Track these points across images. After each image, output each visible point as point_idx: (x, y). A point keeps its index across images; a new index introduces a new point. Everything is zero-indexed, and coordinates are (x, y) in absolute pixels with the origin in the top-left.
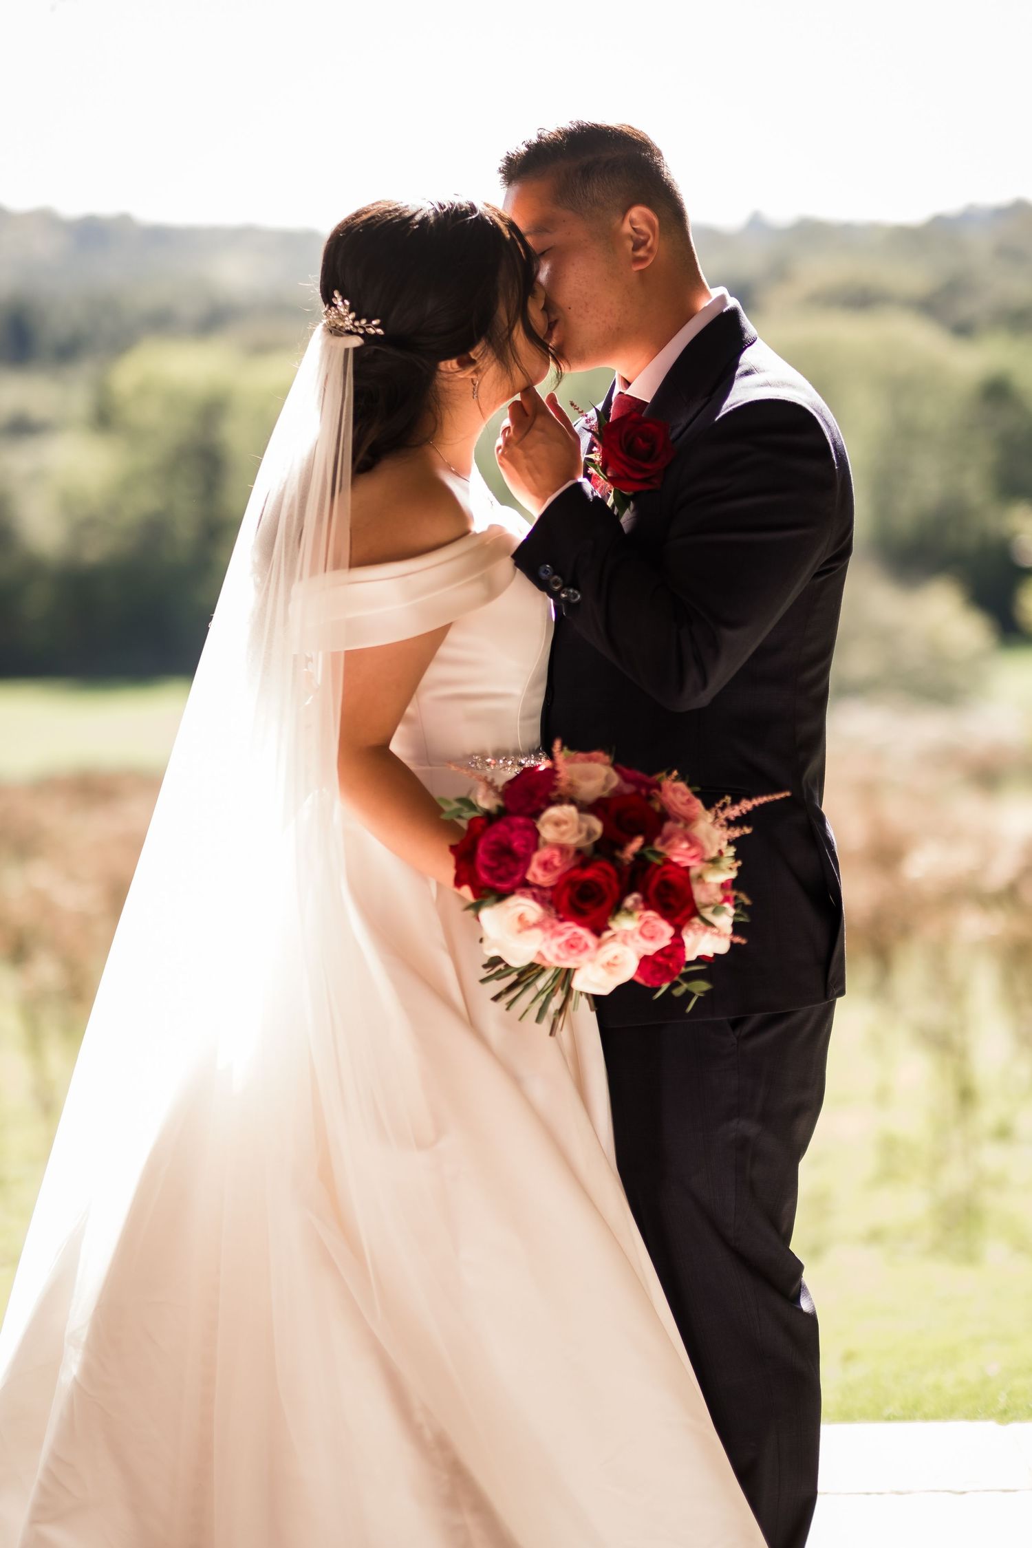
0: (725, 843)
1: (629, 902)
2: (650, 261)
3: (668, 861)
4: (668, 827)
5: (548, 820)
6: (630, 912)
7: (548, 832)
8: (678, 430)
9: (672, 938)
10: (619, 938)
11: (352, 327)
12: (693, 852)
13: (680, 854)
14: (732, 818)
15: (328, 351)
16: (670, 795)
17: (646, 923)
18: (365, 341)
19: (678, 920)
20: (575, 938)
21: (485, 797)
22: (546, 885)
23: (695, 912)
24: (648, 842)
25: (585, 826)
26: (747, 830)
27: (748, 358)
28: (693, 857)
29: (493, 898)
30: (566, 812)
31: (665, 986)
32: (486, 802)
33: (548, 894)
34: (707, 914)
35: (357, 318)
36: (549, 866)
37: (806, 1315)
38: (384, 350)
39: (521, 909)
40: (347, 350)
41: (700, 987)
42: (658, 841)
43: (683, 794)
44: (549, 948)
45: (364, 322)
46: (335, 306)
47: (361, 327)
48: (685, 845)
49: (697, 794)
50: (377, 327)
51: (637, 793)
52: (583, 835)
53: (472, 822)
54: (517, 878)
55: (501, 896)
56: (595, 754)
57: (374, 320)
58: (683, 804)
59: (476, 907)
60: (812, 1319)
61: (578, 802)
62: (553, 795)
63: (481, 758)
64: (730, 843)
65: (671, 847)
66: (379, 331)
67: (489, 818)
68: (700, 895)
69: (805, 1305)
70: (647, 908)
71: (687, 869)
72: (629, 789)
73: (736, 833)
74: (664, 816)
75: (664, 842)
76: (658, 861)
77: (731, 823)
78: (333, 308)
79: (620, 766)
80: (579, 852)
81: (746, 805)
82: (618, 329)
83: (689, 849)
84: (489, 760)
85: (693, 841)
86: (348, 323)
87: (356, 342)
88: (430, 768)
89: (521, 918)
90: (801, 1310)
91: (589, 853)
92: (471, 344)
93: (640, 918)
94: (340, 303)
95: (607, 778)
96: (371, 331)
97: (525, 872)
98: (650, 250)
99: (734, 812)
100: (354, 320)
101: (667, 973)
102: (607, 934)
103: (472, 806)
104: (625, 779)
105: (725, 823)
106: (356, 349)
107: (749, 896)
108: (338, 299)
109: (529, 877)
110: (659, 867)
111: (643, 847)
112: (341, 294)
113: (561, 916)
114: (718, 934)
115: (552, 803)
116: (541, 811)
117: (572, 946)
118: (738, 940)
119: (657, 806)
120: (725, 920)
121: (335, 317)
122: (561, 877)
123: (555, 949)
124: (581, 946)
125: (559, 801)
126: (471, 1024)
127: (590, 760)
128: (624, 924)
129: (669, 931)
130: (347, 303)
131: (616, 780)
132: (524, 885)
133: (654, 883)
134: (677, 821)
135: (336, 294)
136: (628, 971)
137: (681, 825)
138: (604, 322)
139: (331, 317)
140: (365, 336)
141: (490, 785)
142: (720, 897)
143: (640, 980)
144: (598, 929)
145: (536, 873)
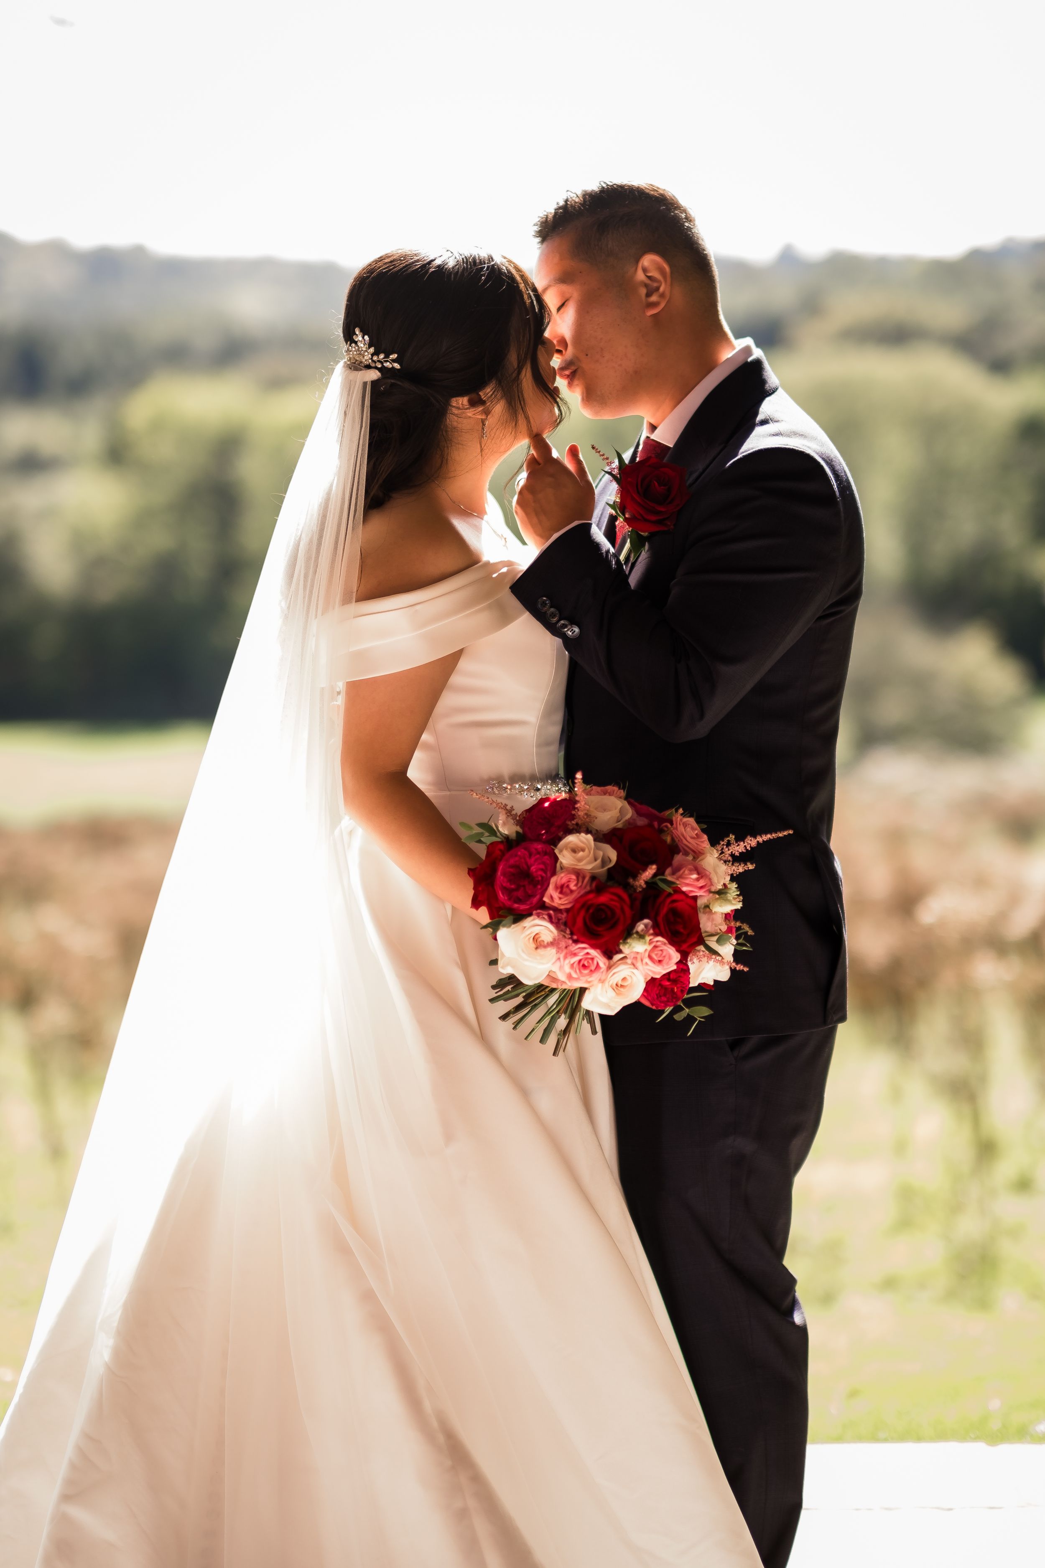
0: (728, 878)
1: (640, 927)
2: (662, 305)
3: (678, 891)
4: (678, 859)
5: (566, 847)
6: (641, 936)
7: (565, 859)
8: (695, 476)
9: (677, 963)
10: (629, 961)
11: (370, 361)
12: (701, 883)
13: (689, 884)
14: (737, 854)
15: (348, 387)
16: (681, 828)
17: (655, 947)
18: (382, 375)
19: (684, 947)
20: (586, 959)
21: (504, 824)
22: (562, 907)
23: (701, 941)
24: (660, 872)
25: (601, 854)
26: (751, 867)
27: (767, 408)
28: (701, 888)
29: (510, 918)
30: (583, 839)
31: (668, 1010)
32: (506, 828)
33: (564, 916)
34: (712, 943)
35: (376, 353)
36: (565, 890)
37: (798, 1327)
38: (399, 383)
39: (536, 930)
40: (365, 384)
41: (702, 1012)
42: (668, 871)
43: (693, 829)
44: (561, 968)
45: (382, 356)
46: (356, 343)
47: (379, 361)
48: (695, 876)
49: (703, 831)
50: (394, 361)
51: (650, 825)
52: (599, 861)
53: (491, 847)
54: (535, 900)
55: (519, 917)
56: (610, 788)
57: (392, 354)
58: (692, 838)
59: (495, 925)
60: (803, 1331)
61: (594, 832)
62: (571, 824)
63: (498, 783)
64: (733, 878)
65: (681, 877)
66: (397, 366)
67: (508, 842)
68: (706, 924)
69: (797, 1319)
70: (656, 934)
71: (695, 898)
72: (642, 822)
73: (740, 869)
74: (675, 849)
75: (673, 873)
76: (670, 890)
77: (736, 859)
78: (353, 345)
79: (632, 801)
80: (593, 878)
81: (751, 842)
82: (636, 372)
83: (698, 880)
84: (505, 785)
85: (702, 874)
86: (367, 358)
87: (374, 375)
88: (448, 793)
89: (535, 938)
90: (793, 1323)
91: (603, 879)
92: (482, 385)
93: (651, 942)
94: (360, 338)
95: (621, 810)
96: (387, 365)
97: (543, 896)
98: (662, 296)
99: (739, 848)
100: (373, 355)
101: (672, 997)
102: (617, 957)
103: (493, 832)
104: (638, 812)
105: (730, 858)
106: (374, 383)
107: (752, 927)
108: (359, 338)
109: (546, 899)
110: (670, 894)
111: (655, 875)
112: (361, 331)
113: (575, 937)
114: (722, 962)
115: (570, 832)
116: (560, 839)
117: (584, 966)
118: (740, 967)
119: (669, 839)
120: (727, 950)
121: (355, 353)
122: (576, 901)
123: (567, 969)
124: (593, 968)
125: (577, 830)
126: (483, 1038)
127: (605, 793)
128: (636, 947)
129: (676, 957)
130: (366, 338)
131: (629, 813)
132: (542, 907)
133: (664, 911)
134: (686, 854)
135: (357, 331)
136: (635, 993)
137: (690, 858)
138: (620, 365)
139: (351, 353)
140: (382, 370)
141: (509, 812)
142: (724, 928)
143: (646, 1003)
144: (610, 952)
145: (553, 896)
